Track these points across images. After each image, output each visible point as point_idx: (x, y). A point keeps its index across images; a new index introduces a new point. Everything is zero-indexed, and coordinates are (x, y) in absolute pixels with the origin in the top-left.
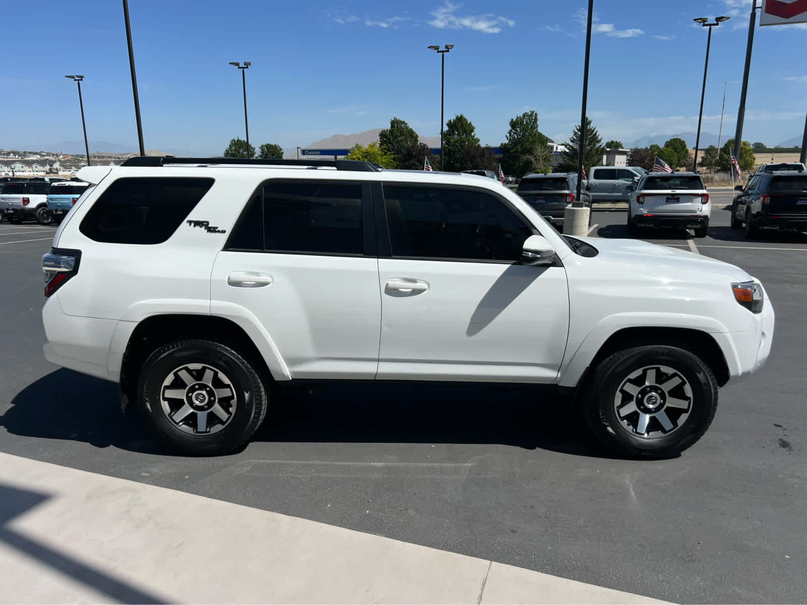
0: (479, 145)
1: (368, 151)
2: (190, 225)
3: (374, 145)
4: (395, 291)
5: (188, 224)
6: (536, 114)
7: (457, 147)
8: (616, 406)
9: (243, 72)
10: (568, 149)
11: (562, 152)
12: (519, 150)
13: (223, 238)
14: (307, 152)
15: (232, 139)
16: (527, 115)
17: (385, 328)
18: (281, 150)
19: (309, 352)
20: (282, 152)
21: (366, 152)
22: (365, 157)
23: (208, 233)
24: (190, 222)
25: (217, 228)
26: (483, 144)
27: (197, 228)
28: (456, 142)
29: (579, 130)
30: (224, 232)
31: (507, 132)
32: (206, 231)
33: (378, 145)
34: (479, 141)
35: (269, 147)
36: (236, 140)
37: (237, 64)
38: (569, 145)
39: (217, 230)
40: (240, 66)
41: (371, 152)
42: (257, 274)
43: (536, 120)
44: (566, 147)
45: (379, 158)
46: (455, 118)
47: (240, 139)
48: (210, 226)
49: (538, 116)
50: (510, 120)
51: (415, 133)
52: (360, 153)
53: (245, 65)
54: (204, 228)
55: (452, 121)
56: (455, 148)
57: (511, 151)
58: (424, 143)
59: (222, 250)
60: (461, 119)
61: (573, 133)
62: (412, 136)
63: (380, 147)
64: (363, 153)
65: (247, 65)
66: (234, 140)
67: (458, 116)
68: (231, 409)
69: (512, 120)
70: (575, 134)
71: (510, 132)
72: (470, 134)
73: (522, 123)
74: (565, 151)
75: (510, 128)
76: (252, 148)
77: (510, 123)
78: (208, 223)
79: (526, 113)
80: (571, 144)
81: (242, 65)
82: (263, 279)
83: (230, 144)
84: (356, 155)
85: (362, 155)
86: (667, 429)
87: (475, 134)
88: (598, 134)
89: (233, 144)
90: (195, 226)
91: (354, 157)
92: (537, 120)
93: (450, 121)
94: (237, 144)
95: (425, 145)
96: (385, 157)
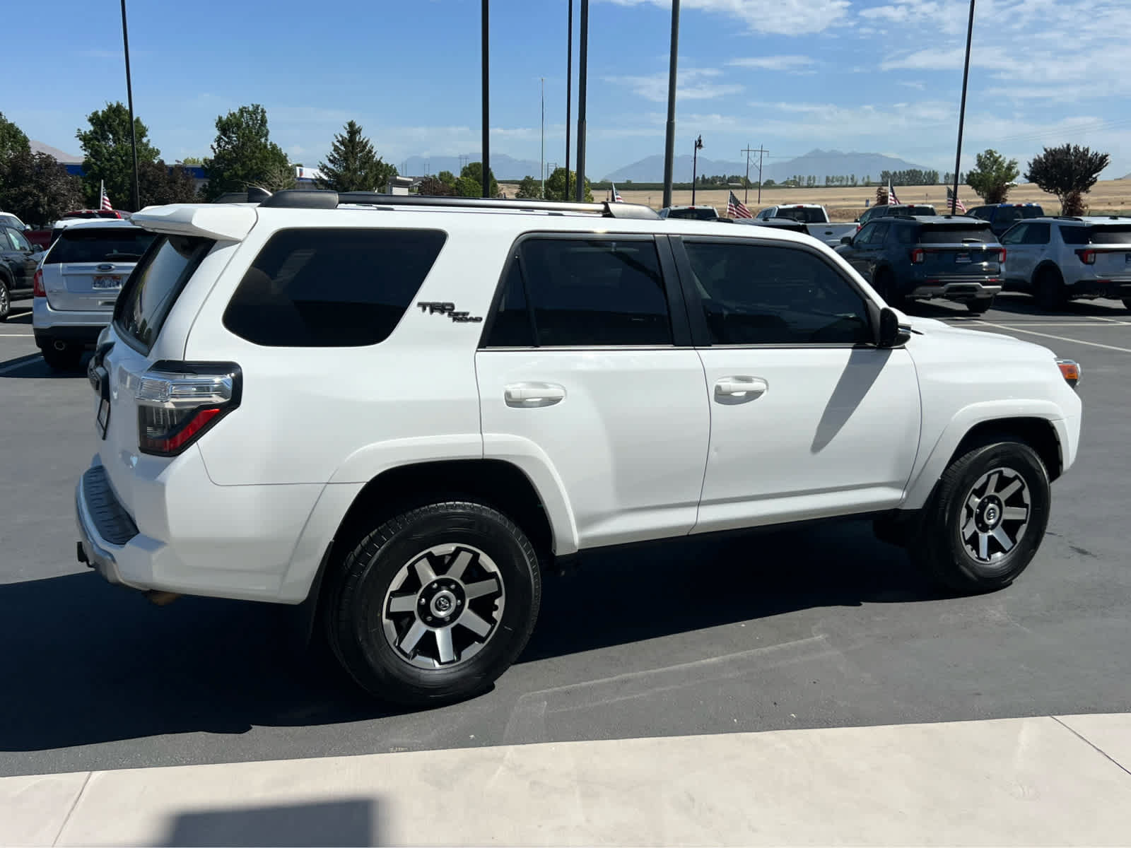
0: (162, 162)
2: (424, 309)
5: (421, 309)
6: (263, 111)
7: (117, 163)
10: (326, 174)
11: (317, 179)
12: (240, 173)
16: (246, 112)
17: (713, 454)
19: (609, 504)
23: (455, 322)
24: (423, 306)
25: (468, 314)
26: (170, 161)
27: (436, 314)
28: (111, 154)
29: (342, 143)
30: (478, 320)
31: (213, 139)
32: (451, 319)
34: (158, 153)
38: (328, 169)
39: (468, 317)
42: (542, 385)
43: (264, 122)
44: (322, 170)
46: (105, 108)
49: (266, 114)
50: (217, 119)
51: (21, 132)
54: (446, 314)
55: (100, 113)
56: (111, 166)
57: (225, 174)
58: (47, 154)
60: (120, 112)
61: (333, 148)
62: (14, 137)
67: (111, 105)
68: (495, 614)
69: (220, 118)
70: (336, 149)
71: (219, 140)
72: (140, 141)
73: (239, 126)
74: (320, 177)
75: (217, 133)
77: (217, 124)
78: (452, 306)
79: (245, 108)
80: (330, 166)
82: (553, 392)
87: (149, 141)
88: (374, 151)
90: (432, 311)
92: (266, 122)
93: (96, 114)
95: (49, 156)
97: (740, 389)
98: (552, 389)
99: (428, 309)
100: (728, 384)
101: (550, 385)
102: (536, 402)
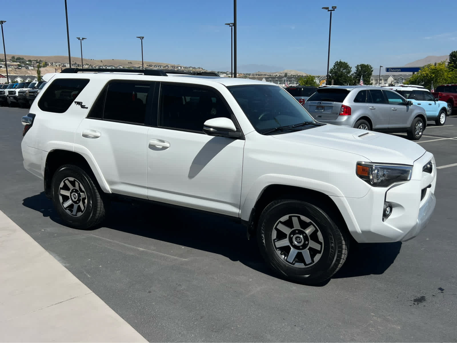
1: (436, 68)
2: (75, 103)
3: (443, 63)
4: (153, 147)
8: (273, 239)
9: (331, 13)
13: (87, 112)
14: (390, 70)
15: (336, 61)
18: (371, 68)
20: (372, 70)
21: (434, 69)
22: (433, 73)
24: (75, 102)
25: (85, 106)
33: (447, 64)
35: (363, 66)
36: (339, 61)
37: (327, 8)
40: (329, 10)
41: (438, 69)
42: (95, 131)
45: (446, 74)
47: (342, 61)
48: (83, 104)
52: (430, 70)
53: (332, 8)
59: (86, 118)
63: (448, 65)
64: (431, 69)
65: (334, 8)
66: (337, 62)
76: (349, 67)
78: (82, 103)
81: (330, 9)
82: (98, 134)
83: (334, 64)
84: (425, 71)
85: (430, 72)
86: (307, 263)
89: (336, 65)
90: (77, 104)
91: (424, 73)
94: (339, 65)
96: (451, 73)
97: (160, 145)
98: (96, 133)
99: (76, 103)
100: (155, 142)
101: (97, 132)
102: (91, 137)
